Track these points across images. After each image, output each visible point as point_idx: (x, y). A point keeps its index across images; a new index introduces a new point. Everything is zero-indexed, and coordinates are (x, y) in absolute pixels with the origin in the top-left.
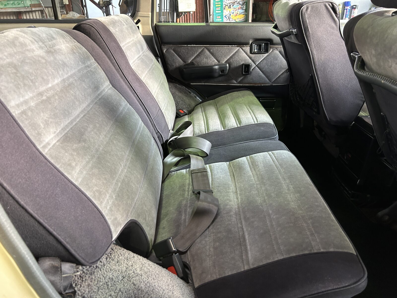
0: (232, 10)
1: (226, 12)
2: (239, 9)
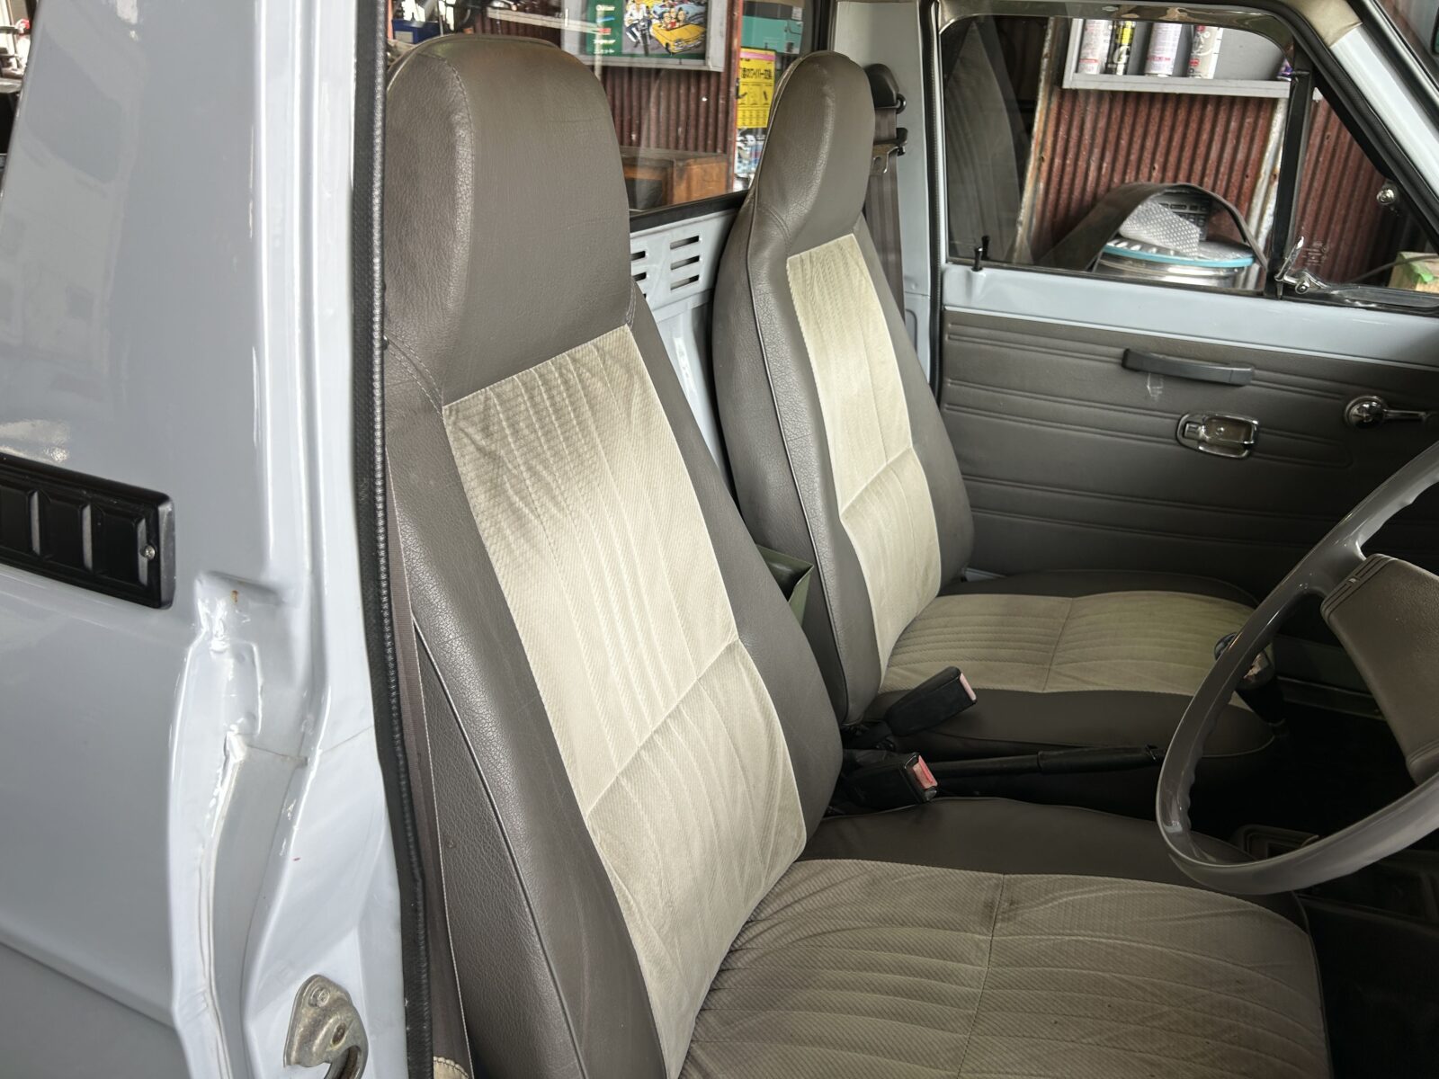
0: (655, 2)
1: (635, 11)
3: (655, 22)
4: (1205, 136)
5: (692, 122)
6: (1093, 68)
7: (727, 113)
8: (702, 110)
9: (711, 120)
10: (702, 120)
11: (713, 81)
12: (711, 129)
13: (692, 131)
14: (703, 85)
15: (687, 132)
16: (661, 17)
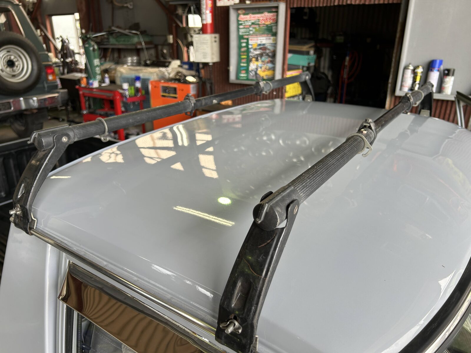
0: (259, 63)
1: (253, 66)
2: (268, 63)
3: (259, 69)
4: (448, 112)
6: (406, 89)
16: (261, 68)
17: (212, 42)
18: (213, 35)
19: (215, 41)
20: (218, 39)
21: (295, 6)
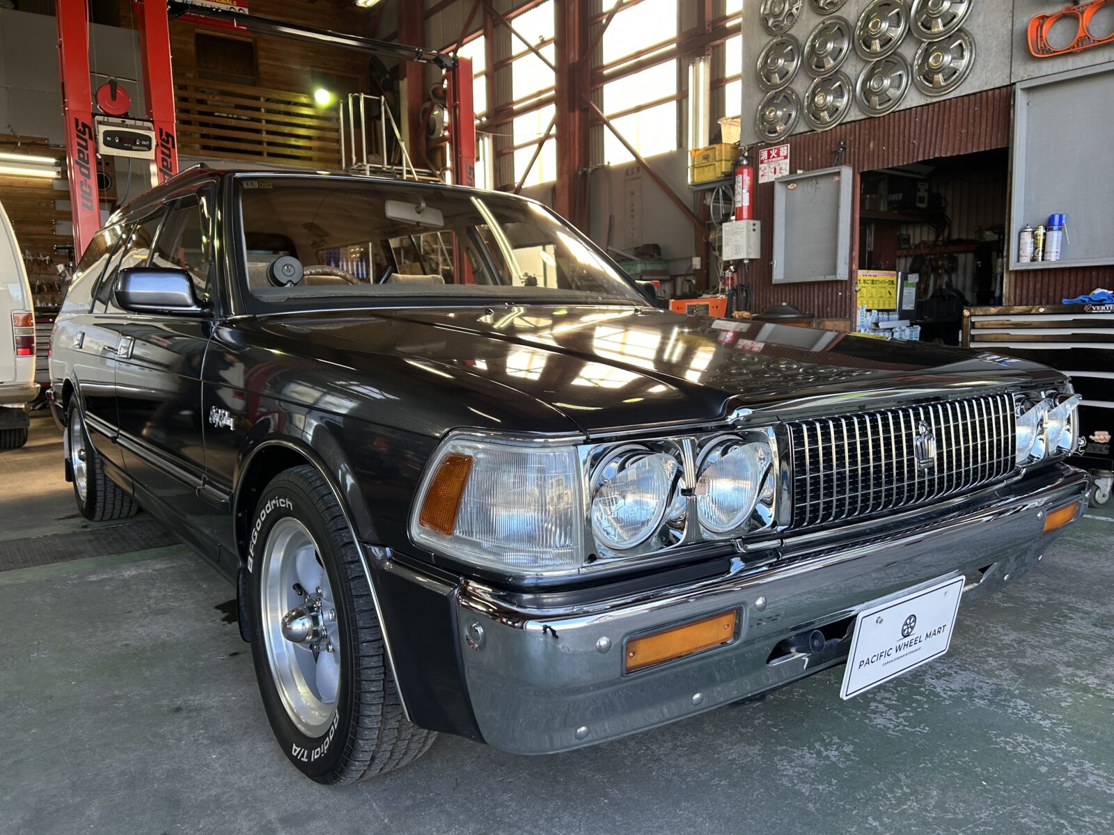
5: (834, 304)
6: (1026, 259)
7: (851, 299)
8: (839, 298)
9: (843, 303)
10: (839, 303)
11: (844, 284)
12: (843, 307)
13: (834, 309)
14: (839, 287)
15: (831, 309)
17: (748, 231)
18: (752, 222)
19: (754, 230)
20: (758, 227)
21: (865, 170)
